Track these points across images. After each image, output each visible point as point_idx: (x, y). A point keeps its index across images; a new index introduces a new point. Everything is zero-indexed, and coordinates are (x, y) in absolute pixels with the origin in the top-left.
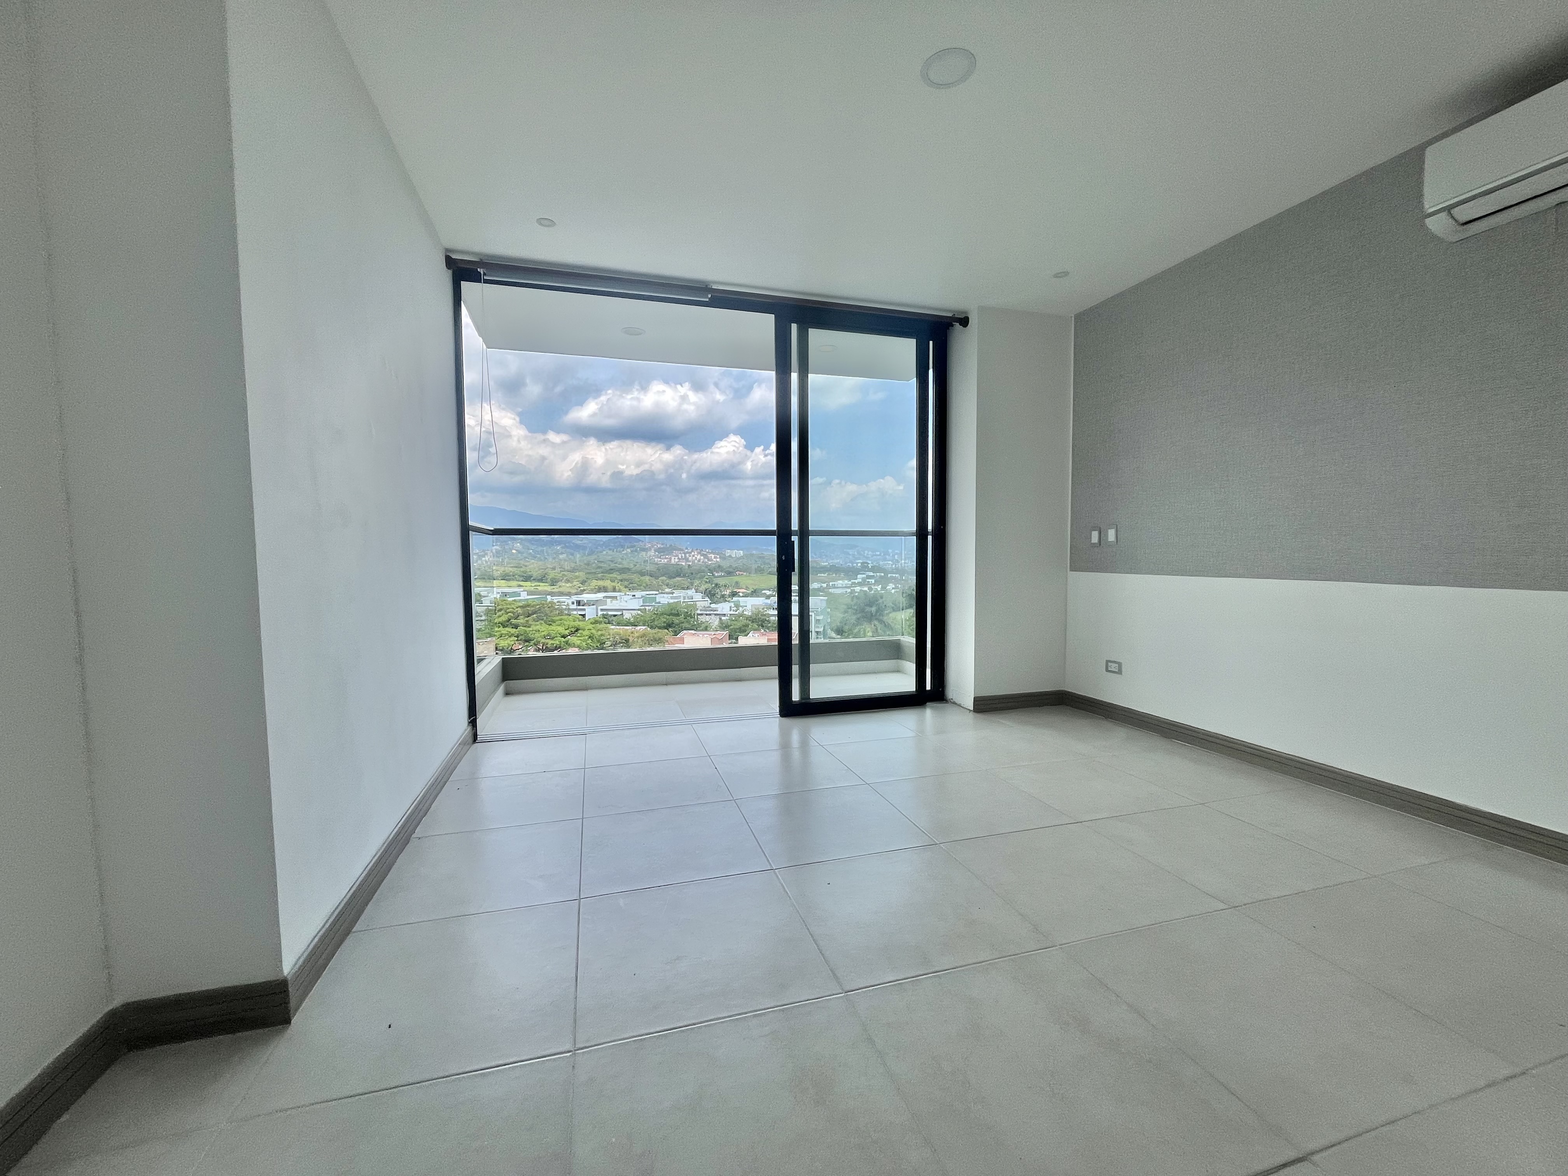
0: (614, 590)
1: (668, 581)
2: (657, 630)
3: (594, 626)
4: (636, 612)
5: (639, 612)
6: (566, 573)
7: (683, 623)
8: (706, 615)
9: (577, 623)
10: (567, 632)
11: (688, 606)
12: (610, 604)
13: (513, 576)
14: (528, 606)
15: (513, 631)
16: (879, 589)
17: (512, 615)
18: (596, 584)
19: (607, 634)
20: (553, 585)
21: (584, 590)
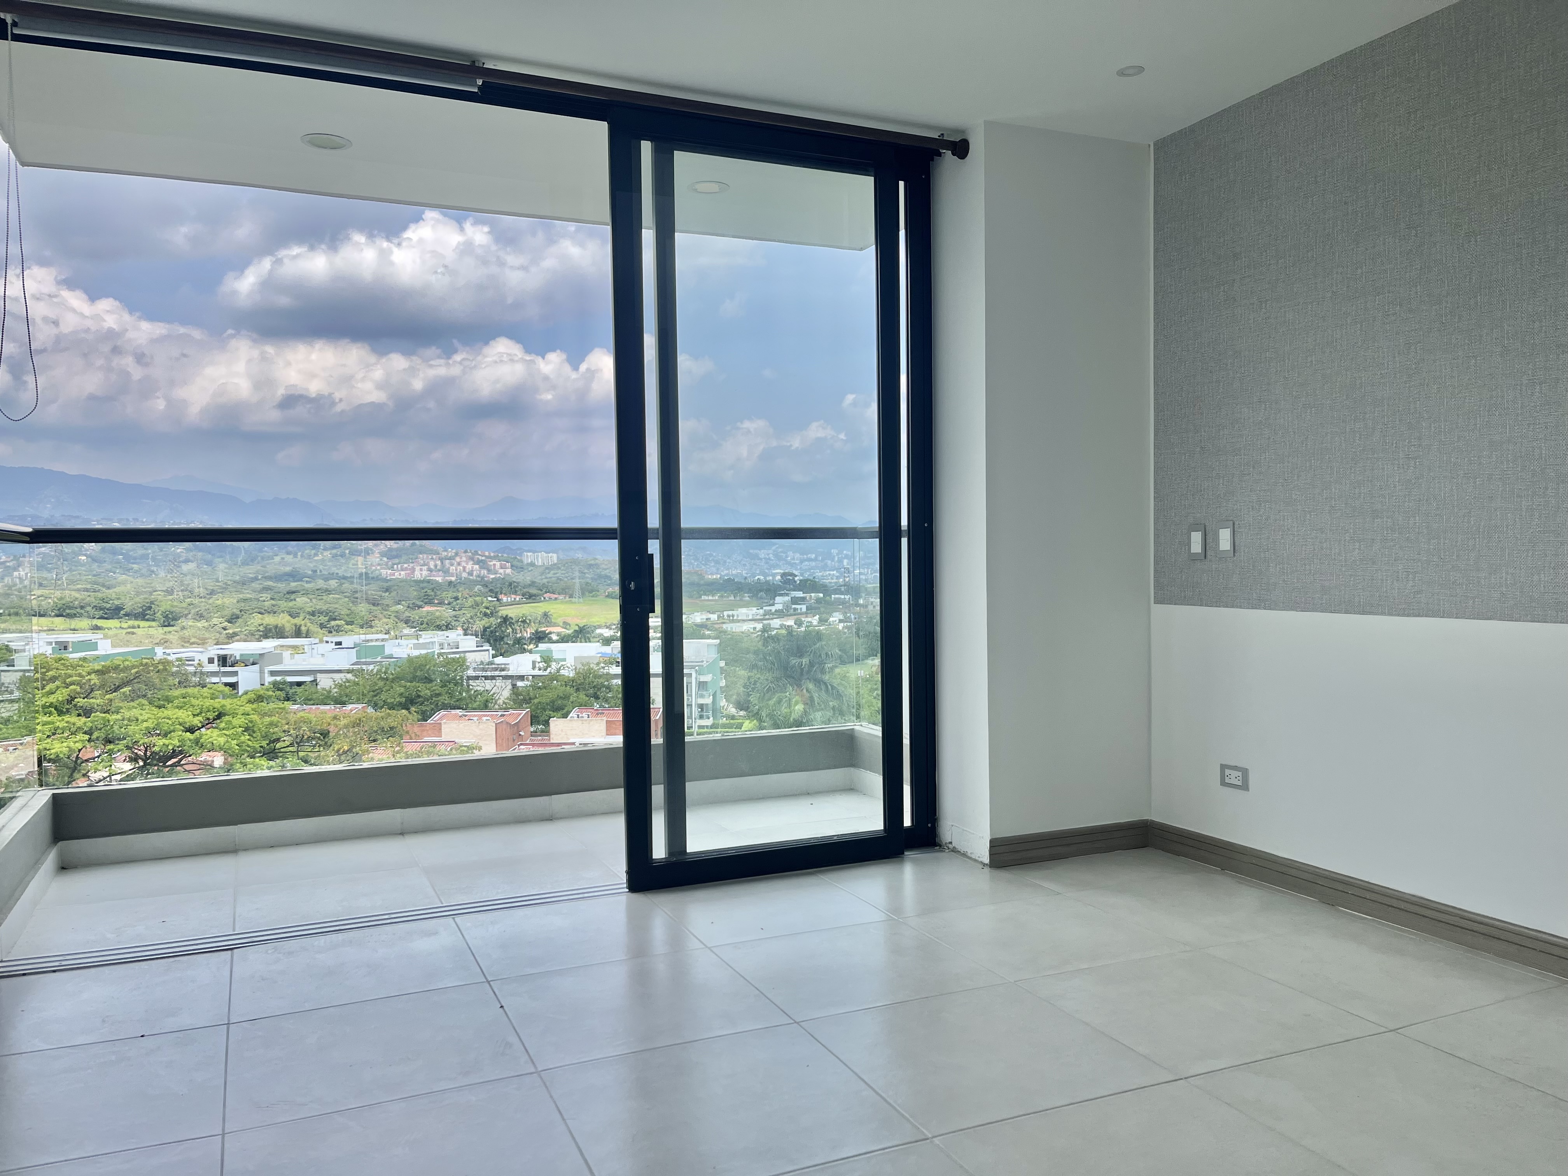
0: (298, 634)
1: (407, 614)
2: (385, 711)
3: (255, 706)
4: (342, 675)
5: (349, 676)
6: (196, 601)
7: (439, 695)
8: (486, 678)
9: (218, 703)
10: (196, 721)
11: (449, 662)
12: (289, 662)
13: (82, 607)
14: (116, 668)
15: (81, 721)
16: (815, 623)
17: (78, 689)
18: (260, 622)
19: (284, 722)
20: (169, 625)
21: (235, 634)
